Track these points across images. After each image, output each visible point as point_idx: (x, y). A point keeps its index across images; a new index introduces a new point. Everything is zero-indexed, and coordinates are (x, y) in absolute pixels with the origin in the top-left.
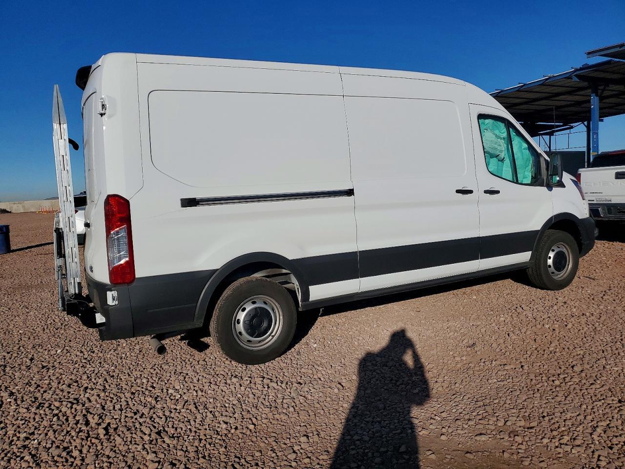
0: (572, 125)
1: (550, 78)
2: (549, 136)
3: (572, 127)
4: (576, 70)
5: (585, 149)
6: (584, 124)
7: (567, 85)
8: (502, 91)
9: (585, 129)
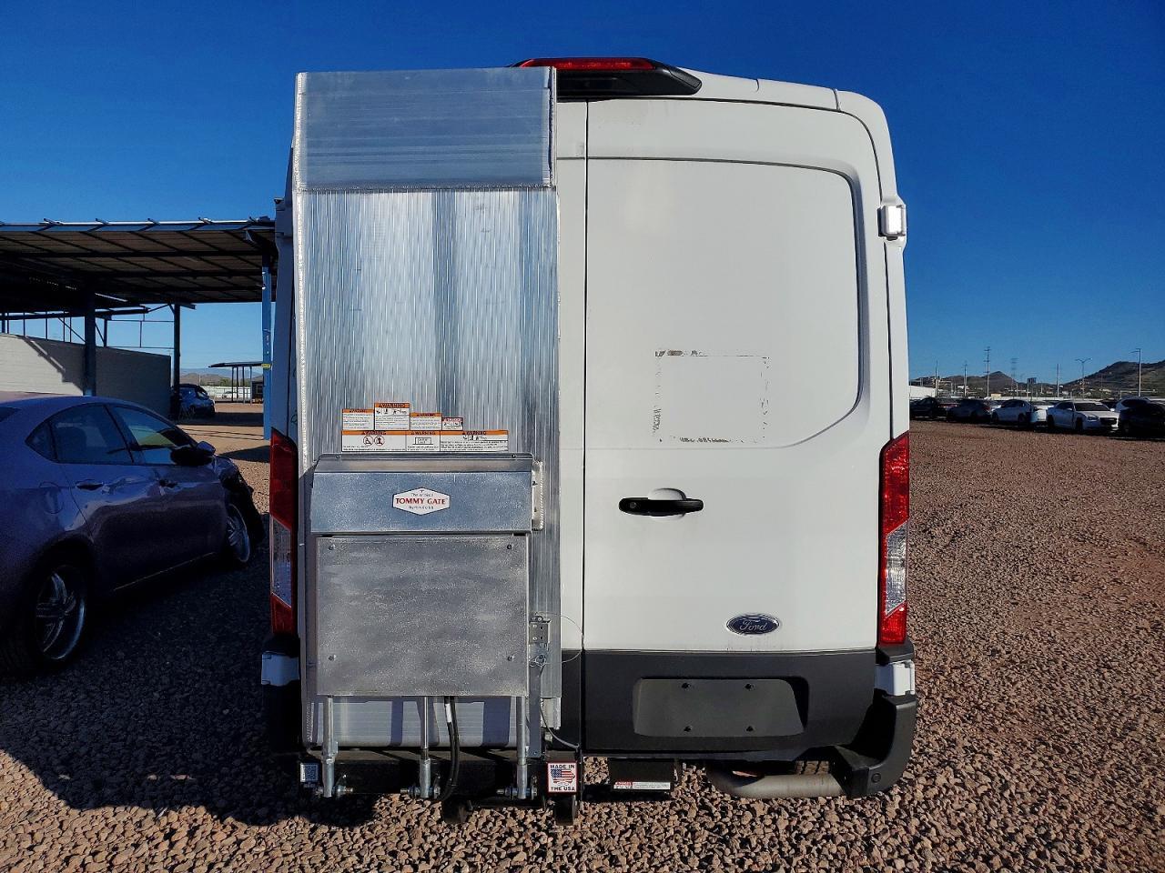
0: (147, 306)
1: (205, 224)
2: (103, 320)
3: (145, 311)
4: (253, 223)
5: (171, 353)
6: (171, 307)
7: (207, 241)
8: (105, 225)
9: (172, 317)
